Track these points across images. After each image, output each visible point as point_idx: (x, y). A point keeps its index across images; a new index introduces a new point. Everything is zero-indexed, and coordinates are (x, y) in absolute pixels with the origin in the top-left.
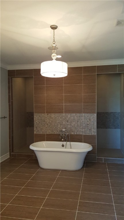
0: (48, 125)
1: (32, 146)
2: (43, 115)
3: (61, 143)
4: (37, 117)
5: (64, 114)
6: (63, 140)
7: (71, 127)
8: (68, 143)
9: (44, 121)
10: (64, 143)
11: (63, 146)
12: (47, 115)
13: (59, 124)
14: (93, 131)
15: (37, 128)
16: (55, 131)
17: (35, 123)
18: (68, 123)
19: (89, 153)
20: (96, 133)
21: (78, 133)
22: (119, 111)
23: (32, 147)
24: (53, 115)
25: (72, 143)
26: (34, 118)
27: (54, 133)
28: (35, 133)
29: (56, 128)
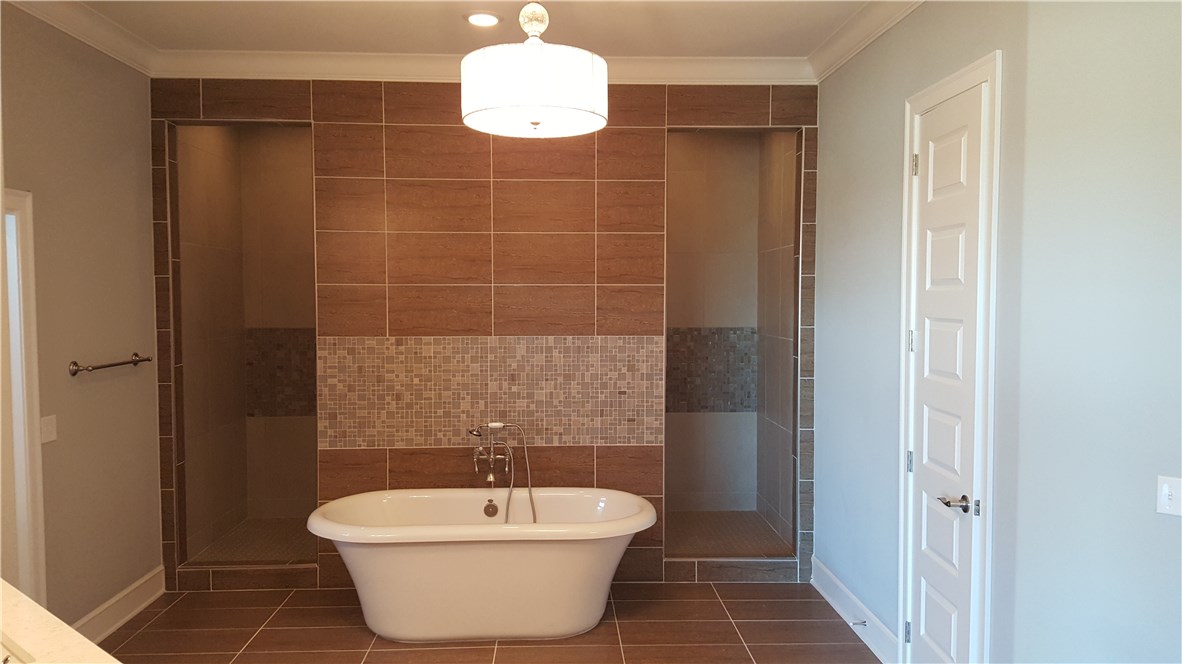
0: (398, 397)
1: (325, 516)
2: (371, 341)
3: (479, 496)
4: (332, 360)
5: (492, 340)
6: (491, 478)
7: (533, 407)
8: (521, 494)
9: (380, 380)
10: (499, 495)
11: (491, 510)
12: (399, 343)
13: (463, 393)
14: (652, 430)
15: (332, 417)
16: (440, 435)
17: (322, 390)
18: (514, 389)
19: (639, 539)
20: (662, 437)
21: (568, 441)
22: (755, 325)
23: (321, 525)
24: (429, 346)
25: (541, 493)
26: (319, 364)
27: (438, 441)
28: (323, 445)
29: (447, 414)
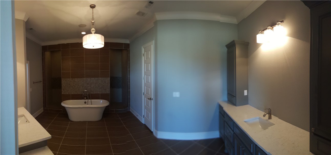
0: (72, 87)
1: (63, 103)
2: (68, 79)
3: (84, 101)
4: (64, 82)
5: (85, 79)
6: (85, 98)
7: (91, 88)
8: (90, 100)
9: (70, 84)
10: (86, 100)
11: (85, 103)
12: (72, 79)
13: (81, 86)
14: (108, 91)
15: (64, 89)
16: (78, 92)
17: (62, 86)
18: (88, 85)
19: (107, 107)
20: (110, 92)
21: (96, 93)
22: (121, 76)
23: (63, 104)
24: (76, 80)
25: (93, 100)
26: (62, 82)
27: (78, 93)
28: (62, 93)
29: (79, 89)
